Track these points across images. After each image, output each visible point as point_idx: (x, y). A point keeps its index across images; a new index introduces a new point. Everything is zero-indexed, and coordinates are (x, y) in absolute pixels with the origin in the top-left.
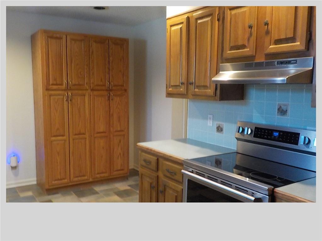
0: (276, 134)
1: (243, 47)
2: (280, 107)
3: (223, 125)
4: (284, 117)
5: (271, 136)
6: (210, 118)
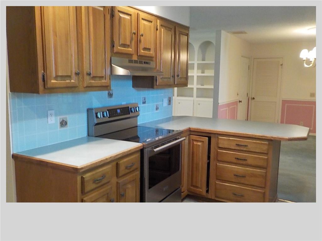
0: (119, 111)
1: (128, 46)
2: (109, 92)
3: (66, 118)
4: (111, 99)
5: (117, 113)
6: (51, 115)
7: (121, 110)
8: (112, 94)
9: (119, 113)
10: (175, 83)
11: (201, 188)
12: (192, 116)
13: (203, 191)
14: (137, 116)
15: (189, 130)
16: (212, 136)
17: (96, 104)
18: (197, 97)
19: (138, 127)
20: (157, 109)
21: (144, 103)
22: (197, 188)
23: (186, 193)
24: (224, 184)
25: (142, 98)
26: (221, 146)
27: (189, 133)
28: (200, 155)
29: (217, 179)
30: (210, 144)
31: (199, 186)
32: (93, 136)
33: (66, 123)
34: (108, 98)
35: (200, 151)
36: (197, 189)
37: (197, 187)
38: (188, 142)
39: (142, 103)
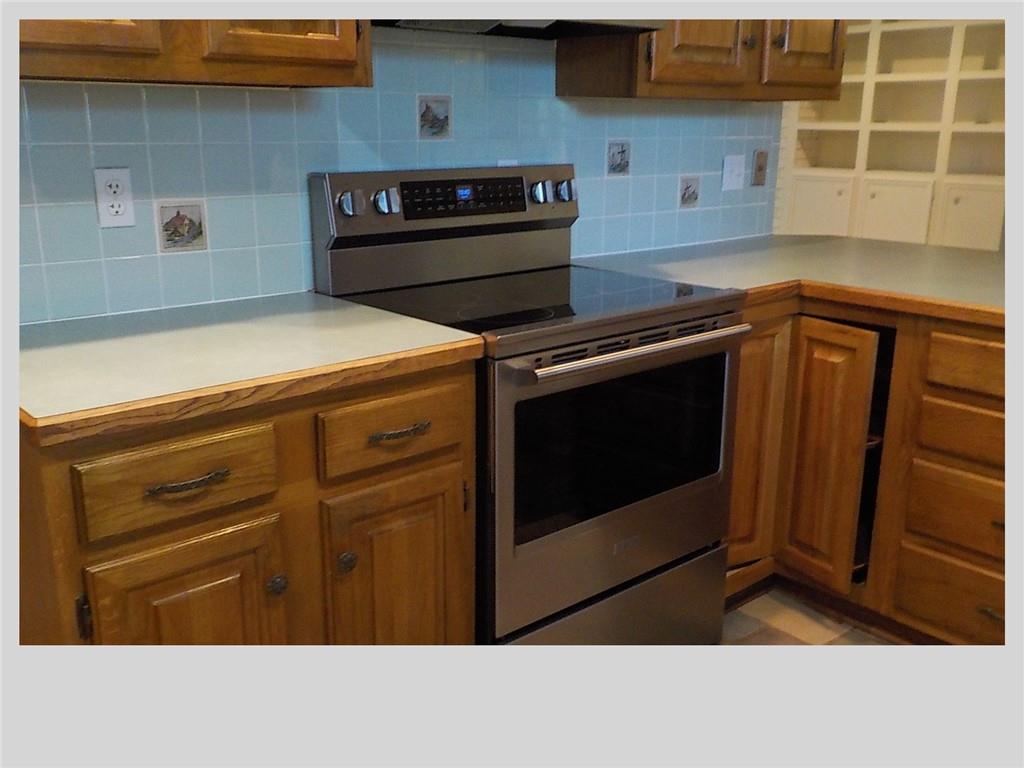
0: (464, 193)
2: (428, 108)
3: (197, 207)
4: (437, 141)
5: (455, 201)
6: (114, 189)
7: (475, 191)
8: (447, 117)
9: (467, 201)
10: (761, 78)
11: (829, 559)
12: (922, 241)
13: (838, 573)
14: (568, 222)
15: (796, 292)
16: (900, 325)
17: (357, 156)
18: (952, 171)
19: (572, 268)
20: (689, 197)
21: (619, 167)
22: (813, 556)
23: (765, 567)
24: (938, 556)
25: (611, 146)
26: (937, 378)
27: (793, 306)
28: (837, 410)
29: (909, 530)
30: (890, 365)
31: (823, 547)
32: (327, 294)
33: (197, 231)
34: (422, 136)
35: (839, 393)
36: (815, 561)
37: (814, 552)
38: (787, 347)
39: (606, 168)
